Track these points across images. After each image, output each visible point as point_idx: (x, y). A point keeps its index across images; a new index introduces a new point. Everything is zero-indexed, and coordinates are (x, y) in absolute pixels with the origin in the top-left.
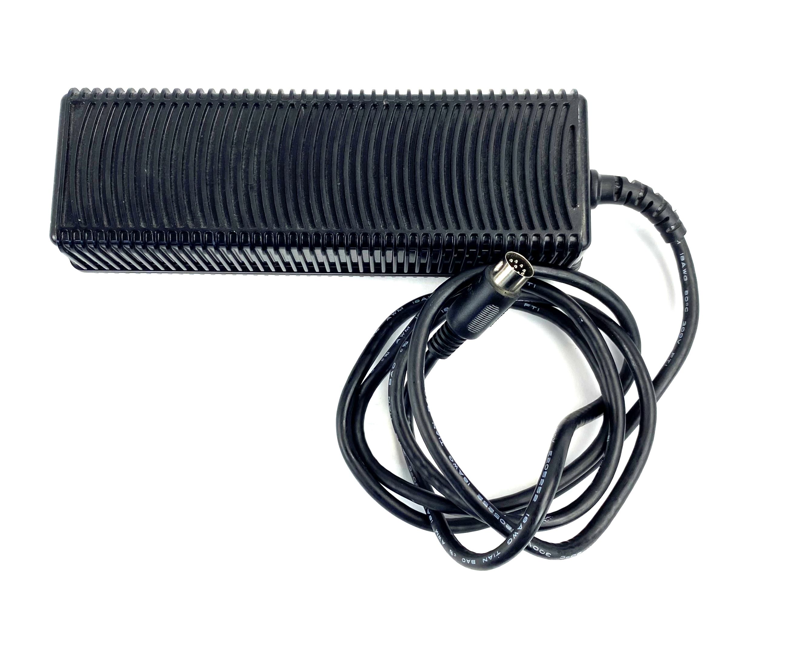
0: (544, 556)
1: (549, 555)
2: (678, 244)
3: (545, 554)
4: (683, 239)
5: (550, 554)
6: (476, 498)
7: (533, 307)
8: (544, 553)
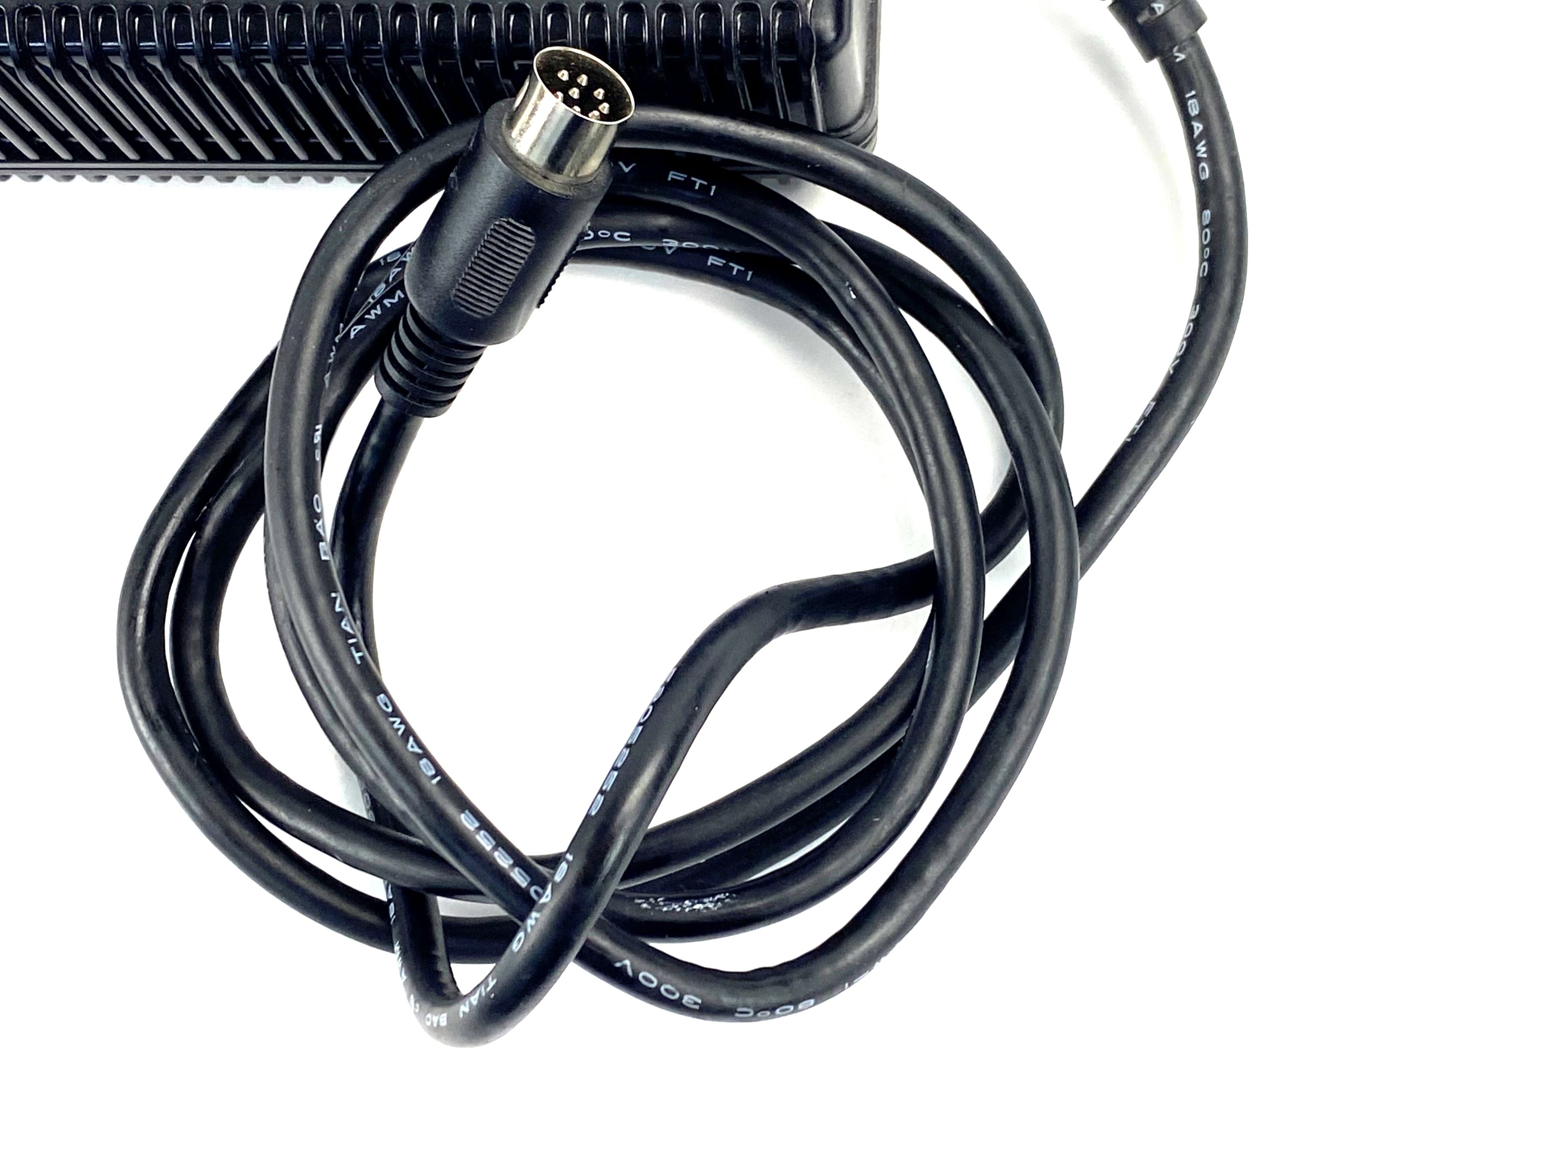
0: (677, 1006)
1: (696, 1003)
2: (1178, 60)
3: (681, 998)
4: (1194, 40)
5: (700, 1001)
6: (457, 820)
7: (733, 268)
8: (677, 996)
